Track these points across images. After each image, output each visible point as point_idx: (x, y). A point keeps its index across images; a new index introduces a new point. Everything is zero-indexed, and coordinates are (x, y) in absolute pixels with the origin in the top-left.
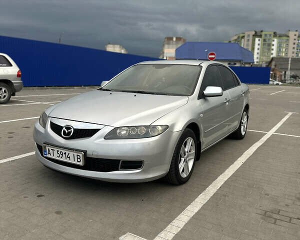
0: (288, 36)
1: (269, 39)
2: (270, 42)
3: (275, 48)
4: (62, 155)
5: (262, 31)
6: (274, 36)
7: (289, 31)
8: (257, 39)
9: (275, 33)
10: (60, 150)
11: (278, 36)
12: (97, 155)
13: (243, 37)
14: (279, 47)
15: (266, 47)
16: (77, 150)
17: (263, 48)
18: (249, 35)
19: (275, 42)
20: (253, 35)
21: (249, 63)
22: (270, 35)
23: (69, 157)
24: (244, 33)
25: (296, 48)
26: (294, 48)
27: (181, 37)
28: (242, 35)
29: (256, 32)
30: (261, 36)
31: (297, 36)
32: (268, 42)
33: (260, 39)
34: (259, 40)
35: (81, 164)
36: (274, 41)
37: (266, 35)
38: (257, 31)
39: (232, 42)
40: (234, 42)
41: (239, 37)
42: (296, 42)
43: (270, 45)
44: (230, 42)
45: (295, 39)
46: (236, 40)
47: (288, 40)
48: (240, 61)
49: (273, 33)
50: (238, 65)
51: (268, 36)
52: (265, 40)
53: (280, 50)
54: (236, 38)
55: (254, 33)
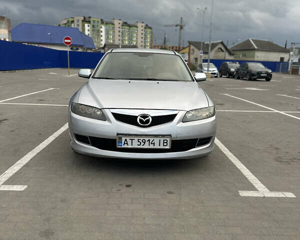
0: (113, 24)
1: (97, 26)
2: (99, 29)
3: (103, 34)
4: (145, 142)
5: (90, 17)
6: (101, 23)
7: (114, 19)
8: (86, 25)
9: (102, 20)
10: (142, 139)
11: (105, 23)
12: (181, 137)
13: (73, 22)
14: (107, 33)
15: (95, 33)
16: (163, 136)
17: (93, 34)
18: (78, 20)
19: (103, 29)
20: (83, 21)
21: (91, 49)
22: (98, 22)
23: (154, 144)
24: (73, 18)
25: (121, 36)
26: (119, 36)
27: (4, 16)
28: (71, 20)
29: (85, 18)
30: (89, 22)
31: (121, 24)
32: (96, 29)
33: (90, 25)
34: (88, 26)
35: (168, 147)
36: (101, 27)
37: (94, 21)
38: (85, 16)
39: (62, 26)
40: (64, 25)
41: (68, 21)
42: (121, 30)
43: (99, 32)
44: (60, 25)
45: (119, 28)
46: (66, 24)
47: (114, 28)
48: (81, 46)
49: (100, 20)
50: (80, 50)
51: (96, 22)
52: (93, 26)
53: (108, 36)
54: (65, 22)
55: (82, 18)
